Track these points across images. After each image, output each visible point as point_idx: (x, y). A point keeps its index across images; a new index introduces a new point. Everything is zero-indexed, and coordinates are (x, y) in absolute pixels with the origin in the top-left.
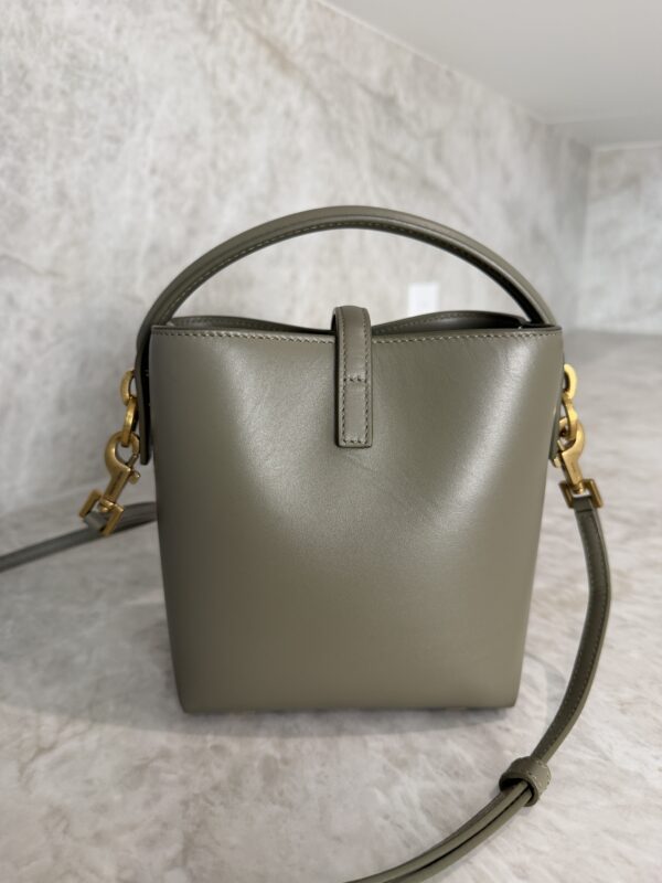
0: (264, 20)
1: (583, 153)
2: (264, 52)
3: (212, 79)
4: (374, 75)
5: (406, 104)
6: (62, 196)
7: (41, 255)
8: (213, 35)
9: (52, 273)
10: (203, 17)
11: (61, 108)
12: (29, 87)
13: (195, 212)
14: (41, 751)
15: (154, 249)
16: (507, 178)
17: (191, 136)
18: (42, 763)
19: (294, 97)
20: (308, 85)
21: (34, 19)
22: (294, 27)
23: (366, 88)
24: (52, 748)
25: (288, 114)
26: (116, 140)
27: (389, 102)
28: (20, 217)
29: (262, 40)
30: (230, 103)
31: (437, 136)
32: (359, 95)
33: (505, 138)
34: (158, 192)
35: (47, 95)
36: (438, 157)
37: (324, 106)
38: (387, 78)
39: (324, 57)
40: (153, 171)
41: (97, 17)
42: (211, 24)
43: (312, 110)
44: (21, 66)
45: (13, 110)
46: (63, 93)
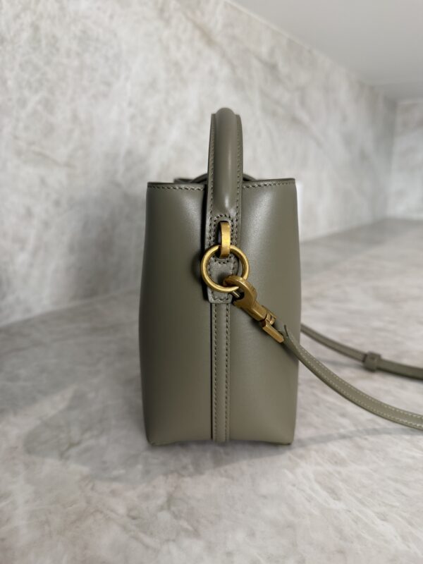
0: (198, 13)
1: (392, 104)
2: (197, 33)
3: (166, 49)
4: (264, 50)
5: (283, 69)
6: (75, 118)
7: (62, 153)
8: (167, 22)
9: (68, 165)
10: (162, 11)
11: (76, 63)
12: (58, 50)
13: (154, 132)
14: (72, 445)
15: (129, 153)
16: (344, 119)
17: (153, 85)
18: (73, 451)
19: (214, 61)
20: (224, 55)
21: (62, 8)
22: (216, 18)
24: (79, 443)
25: (211, 72)
26: (108, 84)
27: (272, 68)
28: (50, 130)
29: (198, 27)
30: (176, 64)
31: (302, 90)
32: (255, 63)
33: (344, 94)
34: (133, 118)
35: (68, 55)
36: (303, 103)
37: (233, 68)
38: (272, 52)
39: (233, 38)
40: (130, 104)
41: (99, 9)
42: (166, 15)
43: (224, 72)
44: (54, 37)
45: (48, 63)
46: (78, 54)
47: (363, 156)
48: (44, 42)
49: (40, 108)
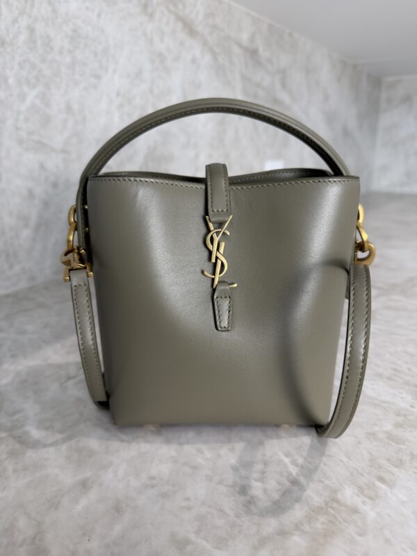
0: (180, 6)
1: (376, 82)
2: (180, 25)
3: (151, 41)
4: (245, 37)
5: (264, 53)
6: (69, 108)
7: (58, 141)
8: (151, 16)
9: (64, 151)
10: (146, 6)
11: (68, 59)
12: (52, 48)
16: (327, 98)
17: (139, 74)
19: (196, 50)
20: (205, 43)
21: (54, 11)
22: (197, 10)
23: (240, 46)
25: (194, 61)
26: (98, 77)
27: (253, 53)
28: (47, 120)
29: (179, 18)
30: (160, 55)
31: (283, 73)
32: (236, 49)
33: (325, 74)
34: (121, 106)
35: (61, 53)
36: (284, 85)
37: (215, 56)
38: (252, 39)
39: (214, 27)
40: (118, 94)
41: (87, 8)
42: (150, 10)
43: (207, 58)
44: (48, 37)
45: (44, 61)
46: (70, 51)
48: (39, 43)
49: (38, 102)
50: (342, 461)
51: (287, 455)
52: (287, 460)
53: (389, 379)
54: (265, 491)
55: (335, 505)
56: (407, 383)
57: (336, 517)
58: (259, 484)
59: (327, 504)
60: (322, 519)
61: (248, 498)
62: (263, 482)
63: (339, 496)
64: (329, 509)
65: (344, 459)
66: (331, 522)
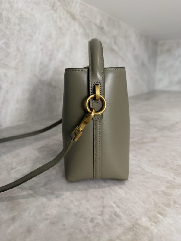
0: (69, 7)
1: (156, 43)
2: (69, 15)
3: (56, 22)
4: (98, 21)
5: (106, 29)
6: (18, 50)
7: (13, 64)
8: (56, 11)
10: (53, 7)
11: (18, 28)
12: (10, 23)
13: (51, 55)
14: (12, 169)
15: (41, 63)
16: (134, 49)
17: (50, 36)
18: (13, 171)
19: (76, 26)
20: (80, 24)
21: (12, 6)
22: (76, 9)
23: (95, 25)
24: (15, 168)
25: (75, 31)
26: (32, 36)
27: (101, 29)
28: (8, 55)
29: (68, 12)
30: (60, 28)
31: (115, 38)
32: (94, 26)
33: (133, 39)
34: (42, 49)
35: (15, 24)
36: (115, 42)
37: (84, 29)
38: (101, 22)
39: (84, 17)
40: (41, 44)
41: (27, 6)
42: (55, 8)
43: (81, 30)
44: (8, 18)
45: (6, 28)
46: (19, 24)
47: (143, 65)
48: (4, 20)
49: (3, 46)
50: (141, 205)
51: (114, 203)
52: (114, 205)
53: (163, 167)
54: (103, 220)
55: (137, 226)
56: (172, 168)
57: (137, 232)
58: (100, 217)
59: (133, 226)
60: (131, 233)
61: (94, 224)
62: (102, 216)
63: (140, 222)
64: (135, 228)
65: (142, 204)
66: (135, 235)
